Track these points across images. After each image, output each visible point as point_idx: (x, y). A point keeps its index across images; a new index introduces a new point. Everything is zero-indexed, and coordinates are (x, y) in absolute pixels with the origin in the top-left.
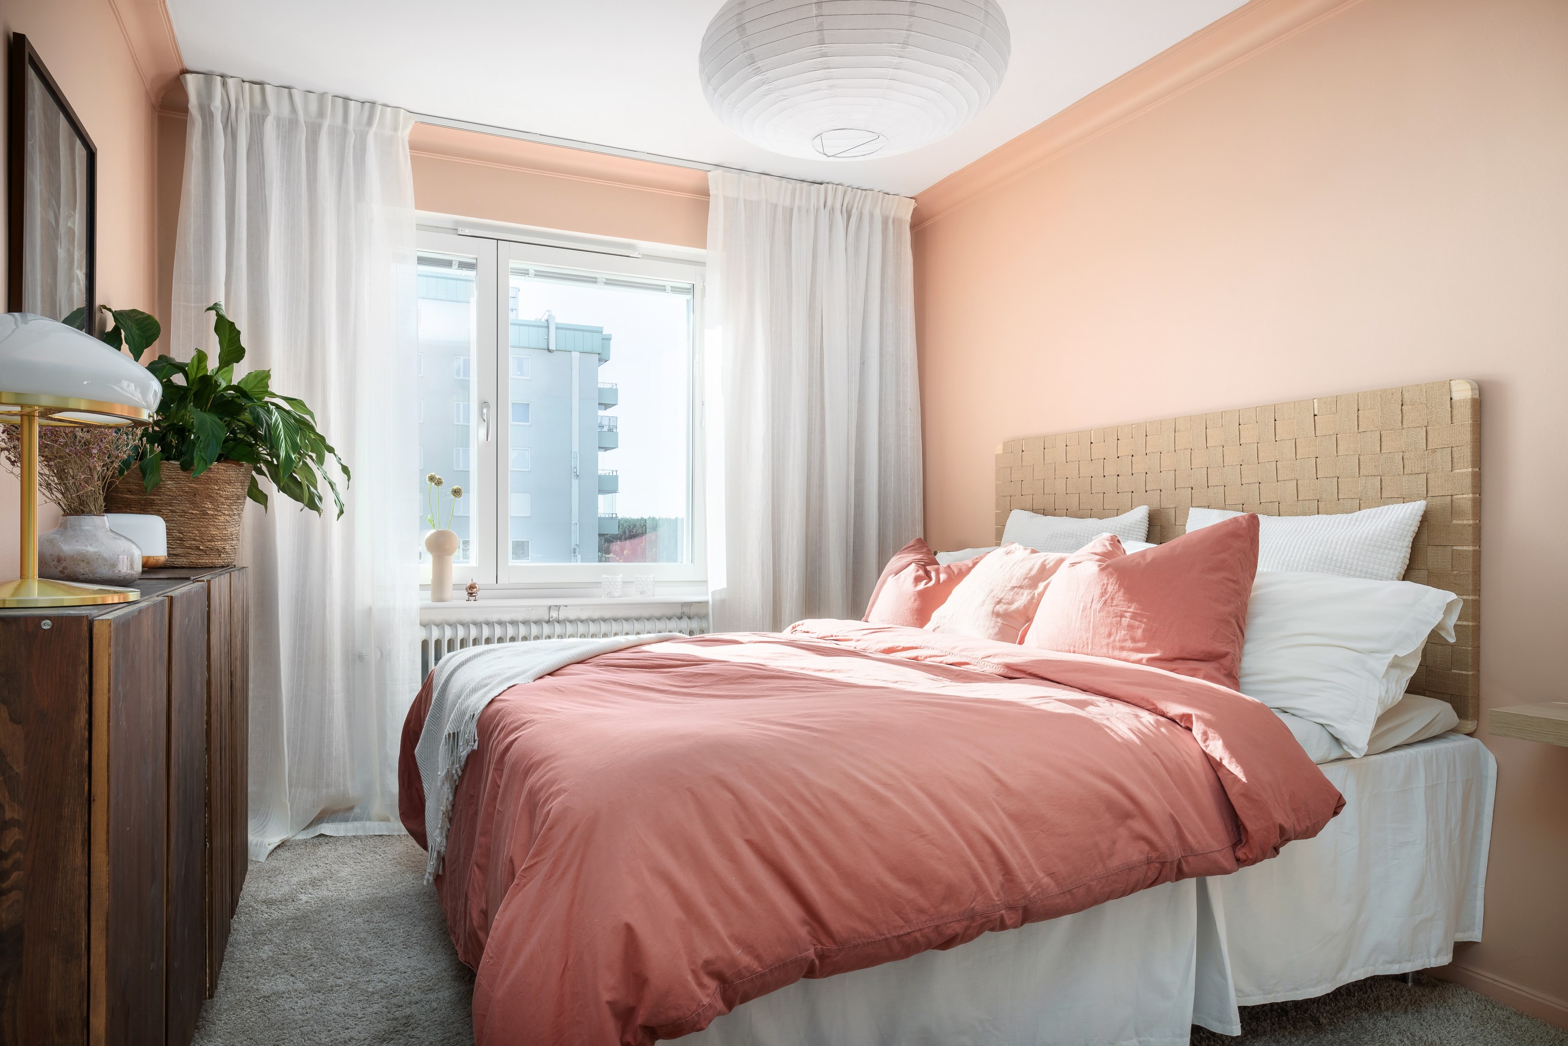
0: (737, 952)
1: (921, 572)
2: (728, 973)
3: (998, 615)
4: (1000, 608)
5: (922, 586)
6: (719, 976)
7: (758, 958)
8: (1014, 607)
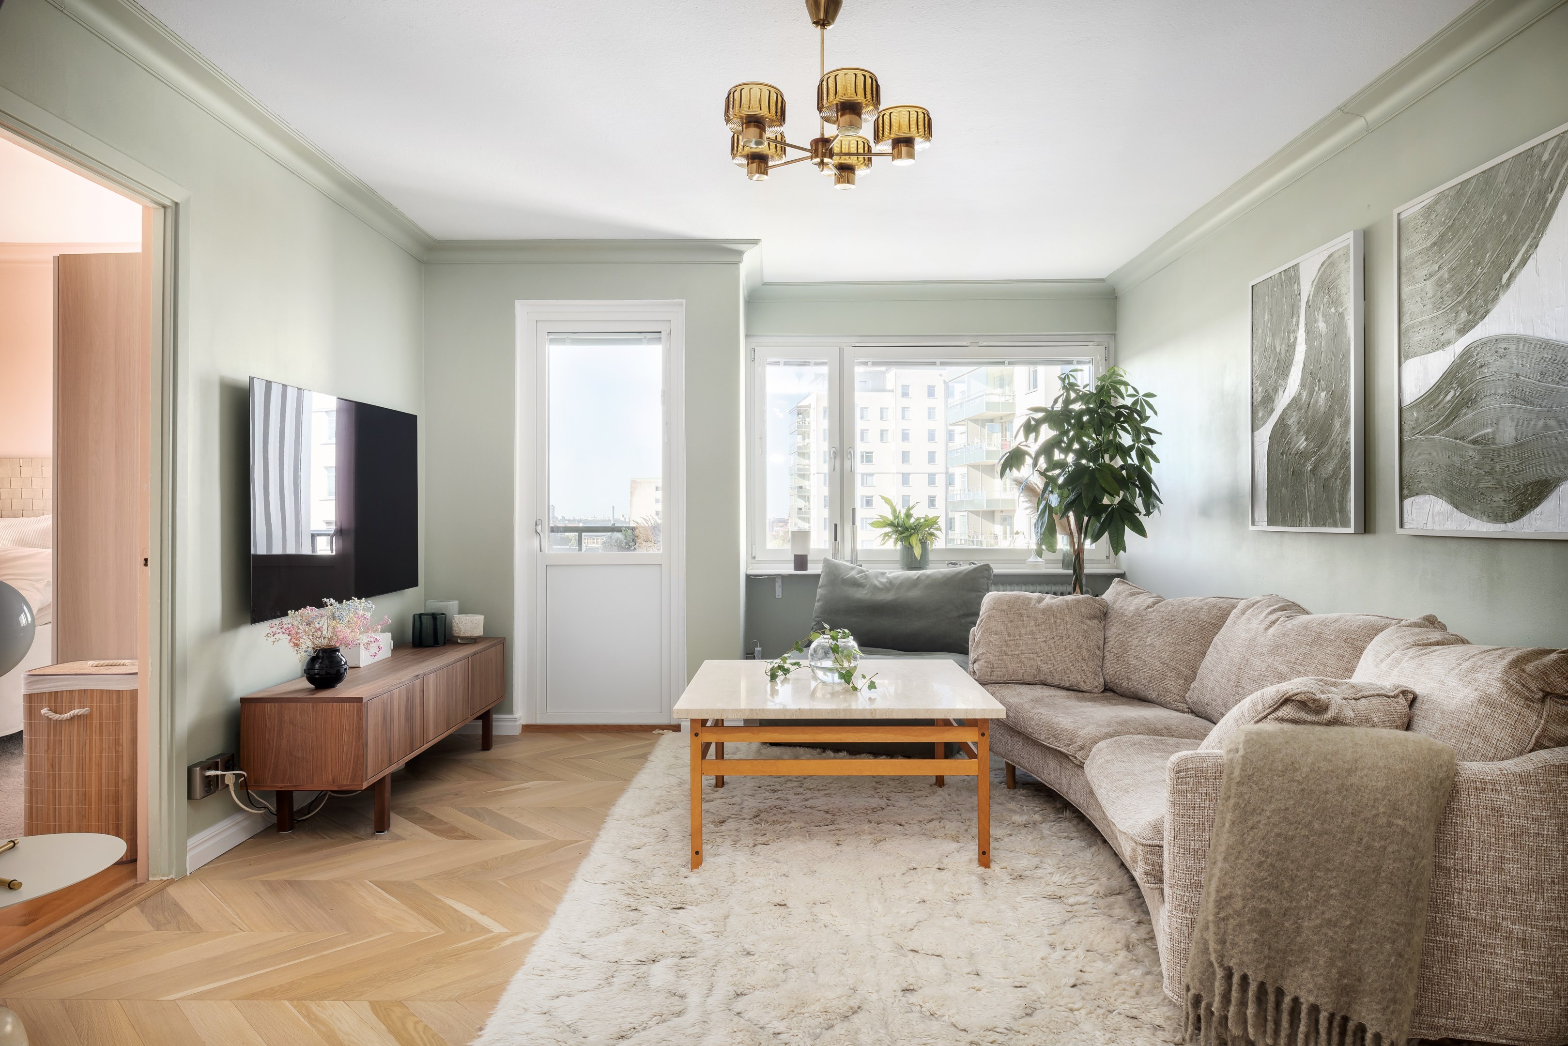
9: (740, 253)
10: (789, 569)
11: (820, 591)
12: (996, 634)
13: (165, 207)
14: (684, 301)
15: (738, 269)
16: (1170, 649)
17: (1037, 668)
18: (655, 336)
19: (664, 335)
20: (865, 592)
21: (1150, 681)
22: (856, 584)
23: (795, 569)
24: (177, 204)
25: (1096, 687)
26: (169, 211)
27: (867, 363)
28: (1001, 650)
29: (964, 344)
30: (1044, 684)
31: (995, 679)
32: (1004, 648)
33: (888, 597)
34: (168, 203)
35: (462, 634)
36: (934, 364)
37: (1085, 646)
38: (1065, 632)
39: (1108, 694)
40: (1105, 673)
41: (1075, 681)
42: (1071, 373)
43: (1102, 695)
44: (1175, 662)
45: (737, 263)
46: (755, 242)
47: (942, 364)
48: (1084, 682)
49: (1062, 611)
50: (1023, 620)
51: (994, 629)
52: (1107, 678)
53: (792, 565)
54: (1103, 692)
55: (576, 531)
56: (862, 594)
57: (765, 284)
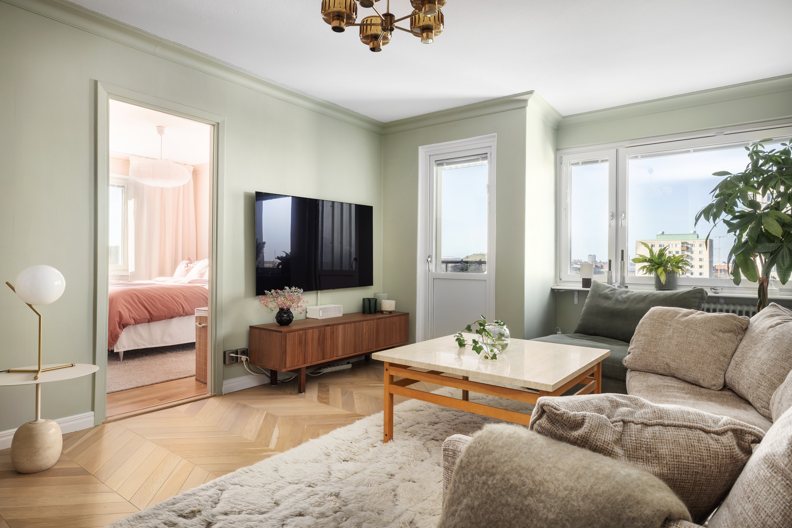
0: (137, 316)
1: (186, 266)
2: (135, 319)
3: (199, 274)
4: (200, 272)
5: (186, 268)
6: (134, 319)
7: (140, 317)
8: (202, 272)
9: (526, 101)
10: (579, 287)
11: (587, 300)
12: (643, 336)
13: (214, 125)
14: (496, 134)
15: (525, 111)
16: (771, 363)
17: (667, 364)
18: (484, 156)
19: (489, 155)
20: (610, 303)
21: (749, 387)
22: (606, 297)
23: (583, 287)
24: (218, 123)
25: (714, 385)
26: (215, 126)
27: (637, 156)
28: (643, 348)
29: (711, 135)
30: (674, 376)
31: (637, 367)
32: (646, 346)
33: (623, 307)
34: (214, 123)
35: (386, 310)
36: (689, 151)
37: (709, 352)
38: (694, 340)
39: (726, 393)
40: (727, 375)
41: (696, 378)
42: (759, 143)
43: (720, 392)
44: (771, 374)
45: (524, 107)
46: (531, 92)
47: (695, 151)
48: (703, 380)
49: (698, 324)
50: (665, 328)
51: (643, 333)
52: (727, 380)
53: (581, 285)
54: (721, 390)
55: (445, 263)
56: (607, 304)
57: (564, 117)
